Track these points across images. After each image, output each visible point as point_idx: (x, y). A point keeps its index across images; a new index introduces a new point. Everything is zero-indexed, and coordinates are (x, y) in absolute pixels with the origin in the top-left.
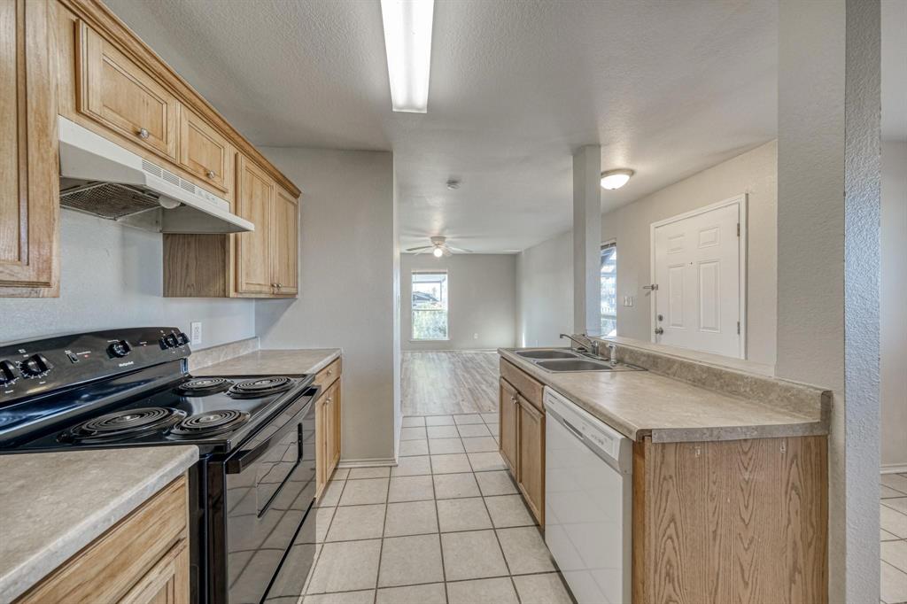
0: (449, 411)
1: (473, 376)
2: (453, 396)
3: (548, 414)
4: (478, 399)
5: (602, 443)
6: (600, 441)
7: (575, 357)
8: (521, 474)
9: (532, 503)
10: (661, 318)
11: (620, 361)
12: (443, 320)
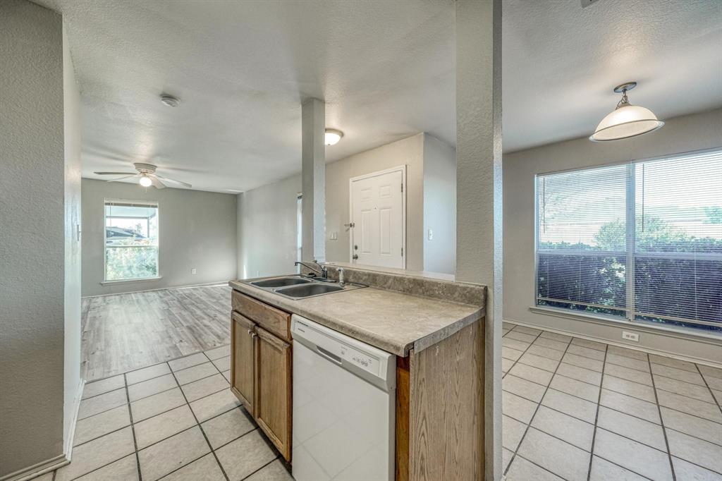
0: (162, 359)
1: (192, 313)
2: (167, 340)
3: (295, 343)
4: (200, 336)
5: (366, 365)
6: (363, 363)
7: (309, 282)
8: (259, 408)
9: (274, 437)
10: (356, 248)
11: (346, 281)
12: (153, 258)
